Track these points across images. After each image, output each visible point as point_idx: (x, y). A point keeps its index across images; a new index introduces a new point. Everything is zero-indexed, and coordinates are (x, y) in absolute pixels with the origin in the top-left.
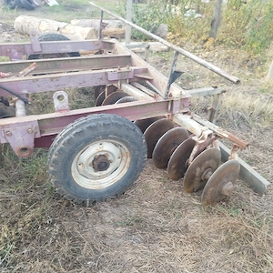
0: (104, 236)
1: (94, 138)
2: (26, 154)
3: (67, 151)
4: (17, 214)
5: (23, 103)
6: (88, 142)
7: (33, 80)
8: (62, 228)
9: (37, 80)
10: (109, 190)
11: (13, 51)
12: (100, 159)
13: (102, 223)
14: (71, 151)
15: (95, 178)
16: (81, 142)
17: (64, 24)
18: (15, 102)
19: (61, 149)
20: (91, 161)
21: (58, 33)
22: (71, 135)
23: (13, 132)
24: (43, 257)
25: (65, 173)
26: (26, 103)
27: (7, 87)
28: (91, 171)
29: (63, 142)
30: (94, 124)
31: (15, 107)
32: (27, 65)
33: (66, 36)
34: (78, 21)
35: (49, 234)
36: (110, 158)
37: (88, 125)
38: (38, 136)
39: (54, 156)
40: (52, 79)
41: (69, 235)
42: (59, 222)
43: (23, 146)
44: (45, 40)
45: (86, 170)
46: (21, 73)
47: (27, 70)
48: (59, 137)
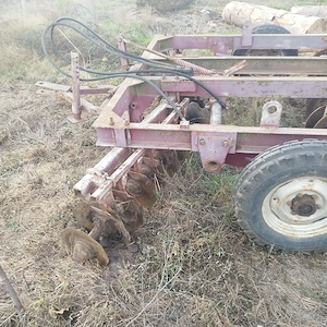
0: (285, 300)
1: (306, 172)
2: (213, 169)
3: (265, 180)
4: (189, 232)
5: (220, 107)
6: (296, 174)
7: (239, 82)
8: (234, 268)
9: (243, 82)
10: (305, 243)
11: (220, 44)
12: (305, 201)
13: (285, 282)
14: (270, 180)
15: (290, 222)
16: (286, 173)
17: (282, 12)
18: (211, 105)
19: (258, 176)
20: (291, 199)
21: (272, 23)
22: (276, 161)
23: (207, 141)
24: (207, 293)
25: (254, 205)
26: (223, 107)
27: (208, 86)
28: (287, 211)
29: (263, 167)
30: (312, 153)
31: (210, 110)
32: (233, 62)
33: (286, 28)
34: (301, 8)
35: (218, 270)
36: (319, 202)
37: (302, 153)
38: (233, 151)
39: (246, 181)
40: (260, 83)
41: (241, 280)
42: (232, 260)
43: (213, 159)
44: (260, 32)
45: (281, 208)
46: (226, 71)
47: (234, 69)
48: (258, 160)
